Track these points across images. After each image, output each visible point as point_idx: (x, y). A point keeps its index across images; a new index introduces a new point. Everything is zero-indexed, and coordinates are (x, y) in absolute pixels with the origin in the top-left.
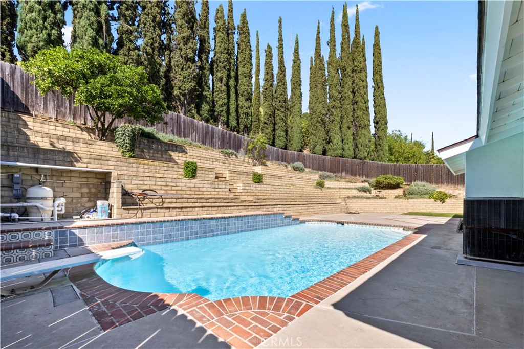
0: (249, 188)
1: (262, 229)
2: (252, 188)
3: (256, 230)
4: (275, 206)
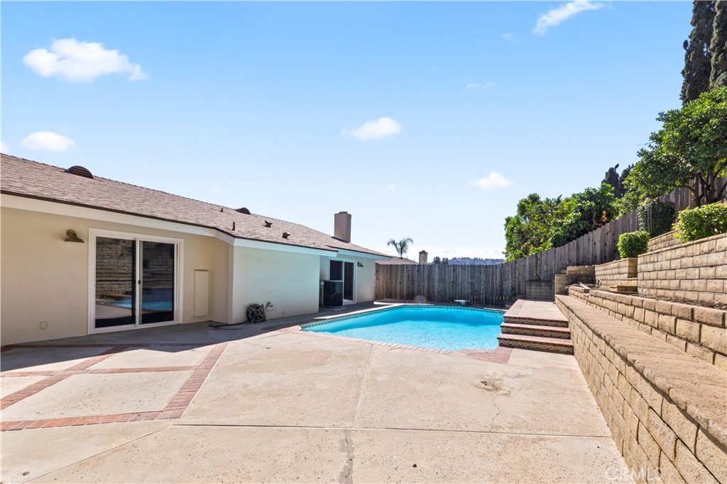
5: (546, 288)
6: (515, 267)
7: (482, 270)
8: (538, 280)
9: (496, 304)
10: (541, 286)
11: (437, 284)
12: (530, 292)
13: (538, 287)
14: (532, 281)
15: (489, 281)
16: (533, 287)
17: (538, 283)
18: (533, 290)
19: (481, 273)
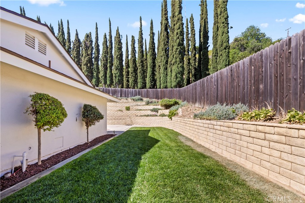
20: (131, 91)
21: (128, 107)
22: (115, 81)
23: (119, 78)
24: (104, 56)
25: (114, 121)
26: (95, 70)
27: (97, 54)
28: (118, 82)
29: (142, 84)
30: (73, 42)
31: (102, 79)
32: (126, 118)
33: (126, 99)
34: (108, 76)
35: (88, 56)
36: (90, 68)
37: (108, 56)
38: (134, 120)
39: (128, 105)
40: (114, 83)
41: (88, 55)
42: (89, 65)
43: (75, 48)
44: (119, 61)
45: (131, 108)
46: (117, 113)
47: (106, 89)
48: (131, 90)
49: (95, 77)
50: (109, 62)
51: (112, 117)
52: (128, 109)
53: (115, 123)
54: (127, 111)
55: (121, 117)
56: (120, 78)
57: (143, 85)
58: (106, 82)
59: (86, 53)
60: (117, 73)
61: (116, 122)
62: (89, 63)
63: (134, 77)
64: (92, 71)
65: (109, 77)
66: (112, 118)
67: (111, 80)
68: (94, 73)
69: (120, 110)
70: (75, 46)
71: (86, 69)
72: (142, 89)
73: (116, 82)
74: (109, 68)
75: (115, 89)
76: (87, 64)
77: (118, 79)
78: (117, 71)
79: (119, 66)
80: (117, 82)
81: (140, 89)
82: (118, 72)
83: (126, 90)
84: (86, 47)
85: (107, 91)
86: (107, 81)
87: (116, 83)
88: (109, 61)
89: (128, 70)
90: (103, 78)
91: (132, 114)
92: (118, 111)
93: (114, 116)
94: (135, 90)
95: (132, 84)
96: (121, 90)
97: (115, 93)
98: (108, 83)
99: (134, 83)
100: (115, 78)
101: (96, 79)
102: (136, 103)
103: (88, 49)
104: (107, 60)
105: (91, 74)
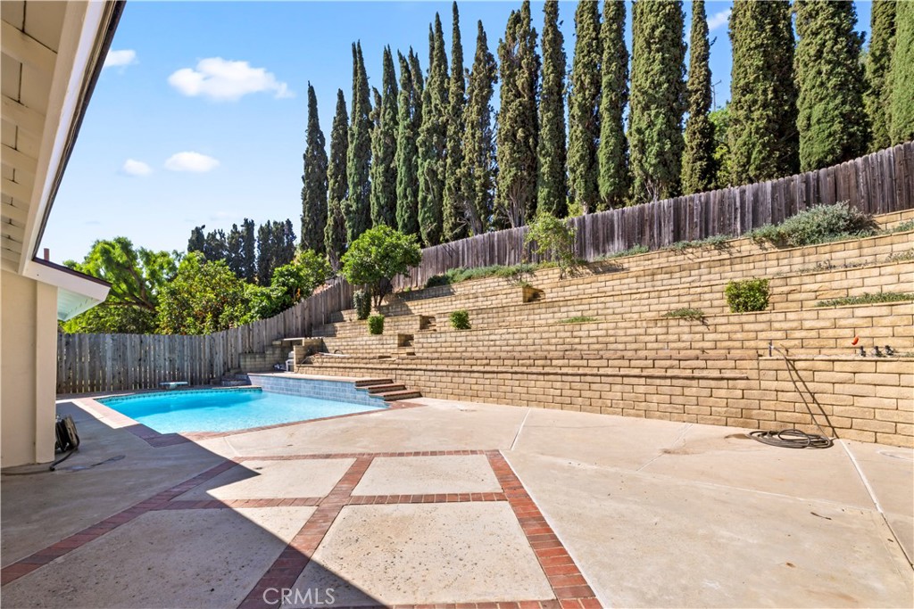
0: (425, 340)
1: (328, 399)
2: (429, 340)
3: (323, 399)
4: (412, 372)
5: (261, 359)
6: (227, 338)
7: (185, 343)
8: (251, 352)
9: (205, 383)
10: (255, 358)
11: (109, 363)
12: (245, 365)
13: (253, 360)
14: (244, 353)
15: (195, 356)
16: (247, 360)
17: (252, 356)
18: (248, 363)
19: (183, 346)
20: (749, 197)
21: (751, 288)
22: (642, 166)
23: (662, 148)
24: (585, 66)
25: (642, 389)
26: (544, 147)
27: (551, 76)
28: (655, 172)
29: (837, 127)
30: (470, 73)
31: (574, 181)
32: (753, 374)
33: (720, 246)
34: (602, 156)
35: (518, 100)
36: (524, 149)
37: (601, 58)
38: (848, 388)
39: (739, 275)
40: (637, 183)
41: (518, 95)
42: (520, 134)
43: (476, 92)
44: (659, 56)
45: (777, 289)
46: (659, 330)
47: (595, 220)
48: (743, 192)
49: (546, 178)
50: (609, 85)
51: (626, 363)
52: (750, 299)
53: (654, 406)
54: (747, 317)
55: (701, 363)
56: (667, 147)
57: (851, 135)
58: (596, 187)
59: (509, 91)
60: (651, 125)
61: (655, 398)
62: (523, 127)
63: (765, 106)
64: (535, 160)
65: (609, 159)
66: (623, 372)
67: (617, 171)
68: (542, 160)
69: (683, 315)
70: (476, 84)
71: (511, 156)
72: (844, 158)
73: (645, 172)
74: (606, 115)
75: (642, 211)
76: (514, 135)
77: (660, 154)
78: (653, 112)
79: (660, 85)
80: (651, 171)
81: (821, 164)
82: (657, 116)
83: (707, 203)
84: (509, 67)
85: (600, 226)
86: (600, 181)
87: (647, 176)
88: (605, 80)
89: (706, 120)
90: (578, 172)
91: (798, 334)
92: (672, 323)
93: (642, 354)
94: (774, 187)
95: (749, 157)
96: (677, 208)
97: (642, 233)
98: (605, 188)
99: (764, 145)
100: (643, 152)
101: (550, 188)
102: (813, 258)
103: (517, 70)
104: (596, 83)
105: (529, 174)
